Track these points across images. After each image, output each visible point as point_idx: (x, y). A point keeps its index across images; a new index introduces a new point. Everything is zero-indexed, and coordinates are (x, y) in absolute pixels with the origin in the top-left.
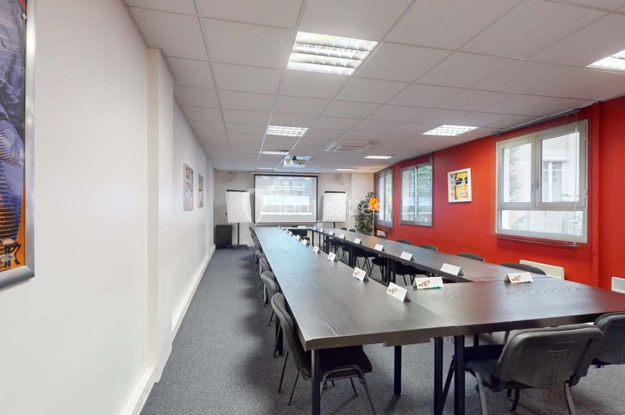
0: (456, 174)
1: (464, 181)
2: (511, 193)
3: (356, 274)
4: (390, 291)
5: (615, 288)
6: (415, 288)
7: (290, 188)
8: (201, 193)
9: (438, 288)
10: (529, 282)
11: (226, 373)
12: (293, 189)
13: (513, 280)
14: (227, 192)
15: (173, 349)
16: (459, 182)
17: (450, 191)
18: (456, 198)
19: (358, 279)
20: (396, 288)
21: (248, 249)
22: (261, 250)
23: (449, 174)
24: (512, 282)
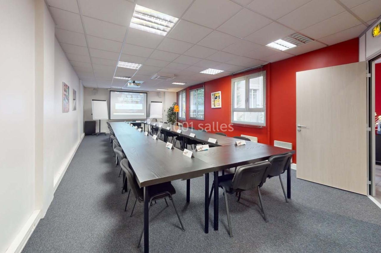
0: (215, 94)
1: (218, 98)
2: (237, 104)
3: (168, 146)
4: (184, 153)
5: (275, 145)
6: (197, 150)
7: (131, 99)
8: (75, 101)
9: (207, 150)
10: (244, 145)
11: (92, 206)
12: (133, 100)
13: (238, 144)
14: (92, 101)
15: (55, 197)
16: (216, 98)
17: (212, 103)
18: (215, 106)
19: (169, 148)
20: (187, 151)
21: (106, 135)
22: (114, 135)
23: (212, 93)
24: (238, 145)
